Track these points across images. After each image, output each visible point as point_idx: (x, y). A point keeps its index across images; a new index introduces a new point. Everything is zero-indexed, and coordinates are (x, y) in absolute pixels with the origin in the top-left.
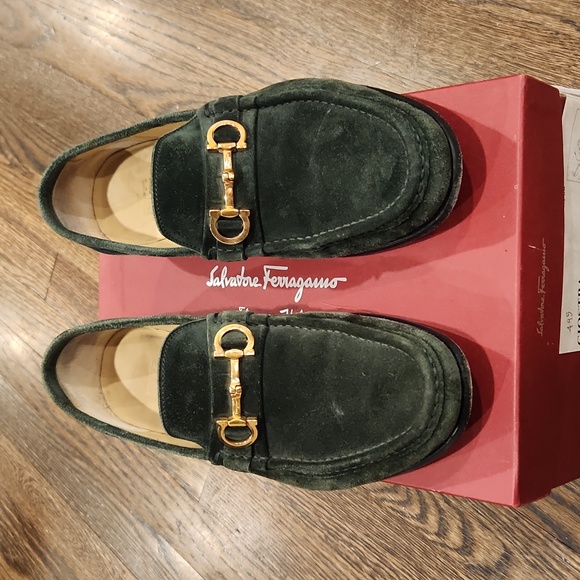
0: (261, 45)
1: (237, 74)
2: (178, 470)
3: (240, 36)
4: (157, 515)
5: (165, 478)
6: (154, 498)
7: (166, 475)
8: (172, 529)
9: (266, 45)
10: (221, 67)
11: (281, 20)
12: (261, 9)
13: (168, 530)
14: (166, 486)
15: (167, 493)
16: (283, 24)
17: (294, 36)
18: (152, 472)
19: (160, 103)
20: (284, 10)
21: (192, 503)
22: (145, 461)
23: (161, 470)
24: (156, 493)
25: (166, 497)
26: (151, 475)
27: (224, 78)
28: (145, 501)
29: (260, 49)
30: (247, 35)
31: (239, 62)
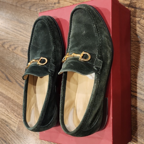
0: (24, 29)
1: (19, 35)
2: (10, 126)
3: (19, 27)
4: (6, 137)
5: (7, 128)
6: (5, 134)
7: (8, 128)
8: (9, 140)
9: (25, 29)
10: (15, 34)
11: (28, 23)
12: (23, 21)
13: (8, 141)
14: (8, 130)
15: (8, 132)
16: (28, 24)
17: (31, 27)
18: (4, 127)
19: (2, 42)
20: (28, 21)
21: (14, 133)
22: (2, 125)
23: (7, 127)
24: (5, 132)
25: (8, 133)
26: (4, 128)
27: (16, 36)
28: (3, 135)
29: (23, 30)
30: (20, 27)
31: (19, 32)
